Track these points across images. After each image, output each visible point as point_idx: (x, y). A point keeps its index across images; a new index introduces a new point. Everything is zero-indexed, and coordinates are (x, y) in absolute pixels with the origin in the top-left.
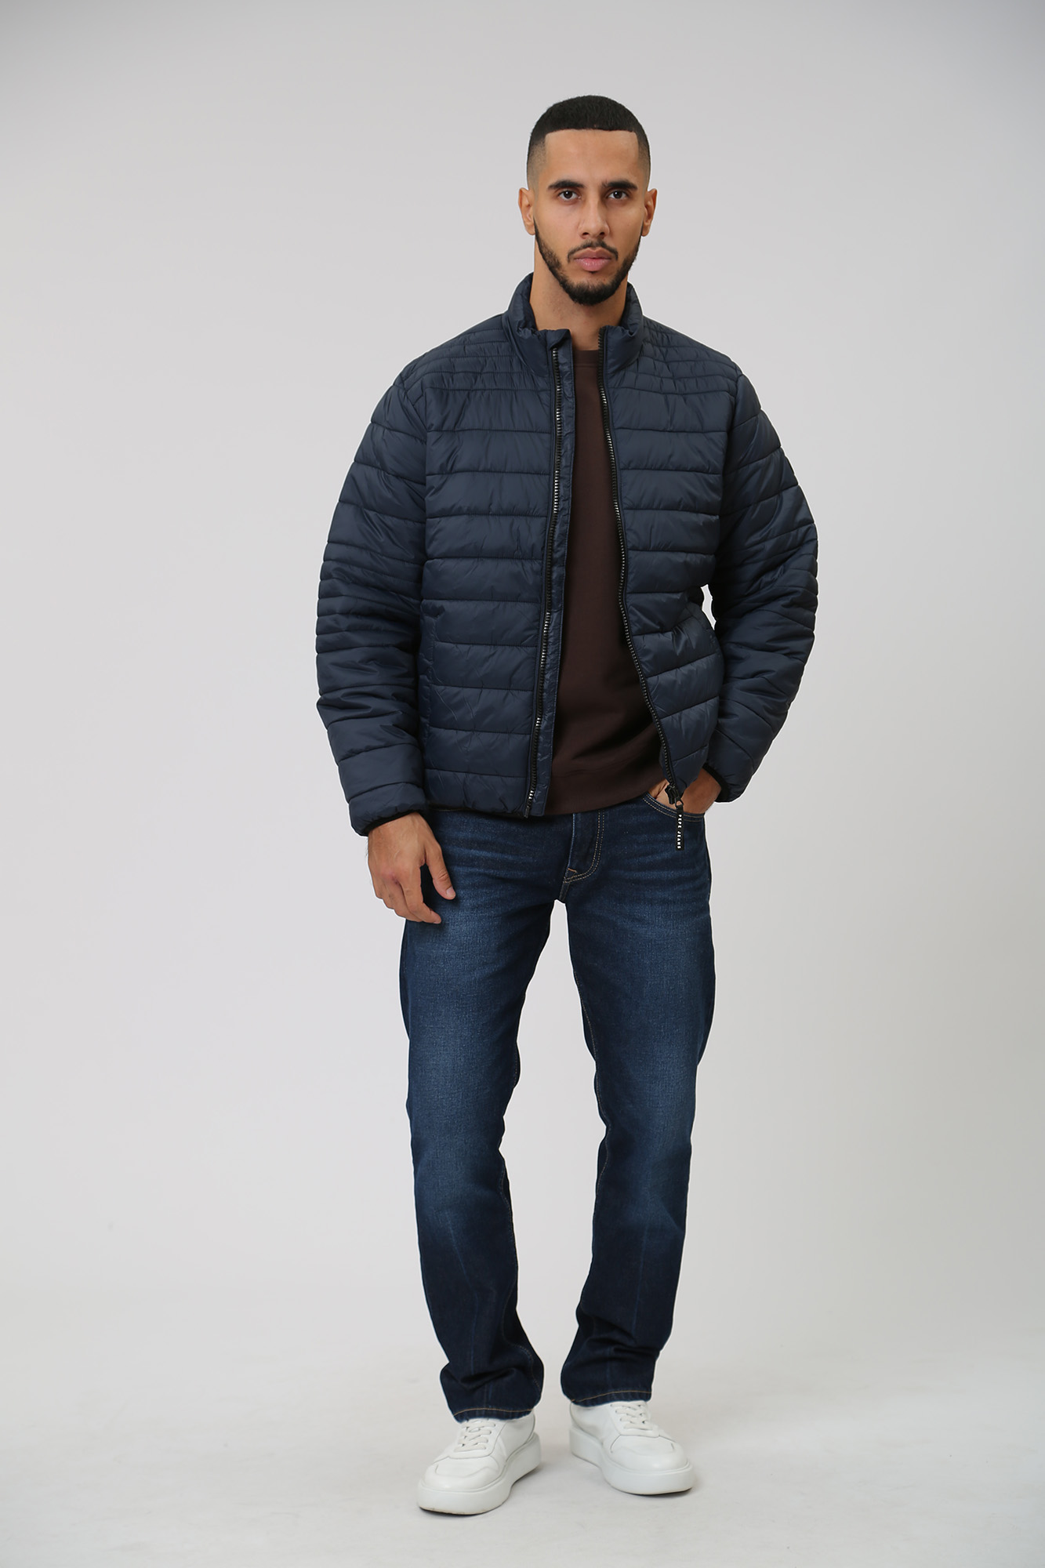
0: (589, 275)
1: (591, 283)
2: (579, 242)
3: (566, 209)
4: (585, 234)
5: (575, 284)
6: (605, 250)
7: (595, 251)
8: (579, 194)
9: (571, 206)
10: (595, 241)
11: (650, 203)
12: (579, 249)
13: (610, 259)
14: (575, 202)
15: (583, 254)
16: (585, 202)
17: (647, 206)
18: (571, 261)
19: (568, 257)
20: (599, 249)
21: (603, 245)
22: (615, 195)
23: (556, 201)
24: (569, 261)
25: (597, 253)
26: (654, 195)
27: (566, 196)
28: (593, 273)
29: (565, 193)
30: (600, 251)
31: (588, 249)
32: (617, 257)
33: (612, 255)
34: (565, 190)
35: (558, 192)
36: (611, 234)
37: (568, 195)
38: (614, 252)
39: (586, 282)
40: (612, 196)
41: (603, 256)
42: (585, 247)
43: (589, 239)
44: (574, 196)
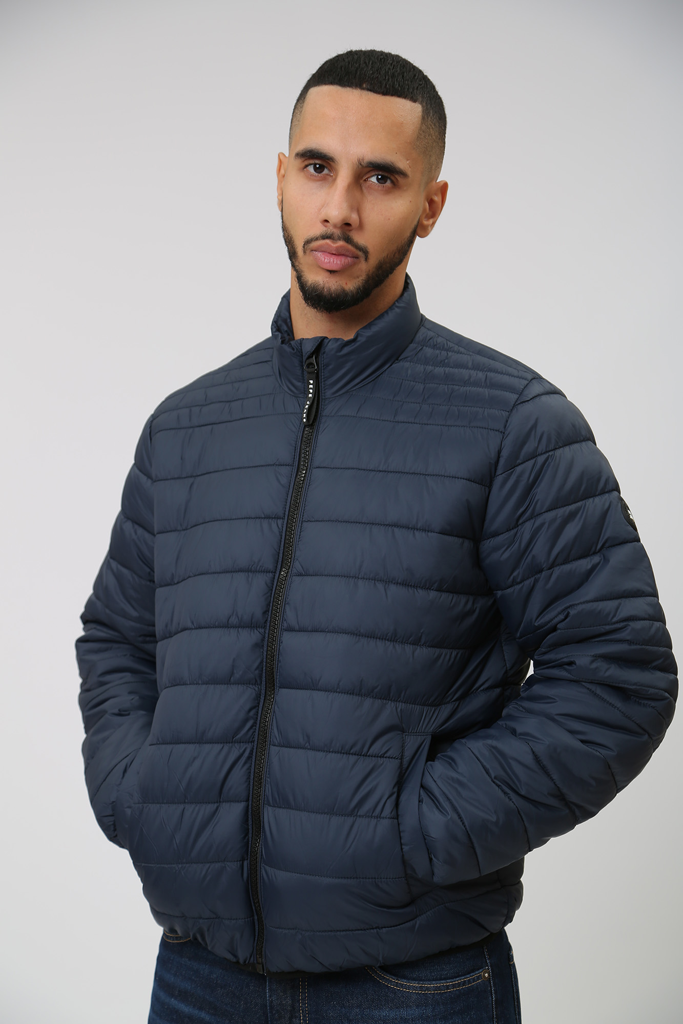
0: (327, 274)
1: (327, 285)
2: (319, 229)
3: (313, 186)
4: (326, 221)
5: (310, 282)
6: (350, 247)
7: (335, 245)
8: (331, 169)
9: (320, 182)
10: (337, 232)
11: (437, 199)
12: (317, 239)
13: (357, 257)
14: (324, 179)
15: (321, 246)
16: (335, 180)
17: (431, 202)
18: (308, 252)
19: (304, 247)
20: (341, 243)
21: (348, 240)
22: (378, 179)
23: (302, 174)
24: (305, 252)
25: (337, 248)
26: (444, 188)
27: (316, 169)
28: (331, 272)
29: (315, 165)
30: (341, 247)
31: (328, 241)
32: (366, 259)
33: (360, 254)
34: (317, 162)
35: (306, 163)
36: (361, 226)
37: (319, 169)
38: (365, 252)
39: (321, 283)
40: (374, 179)
41: (347, 253)
42: (324, 237)
43: (330, 229)
44: (326, 171)
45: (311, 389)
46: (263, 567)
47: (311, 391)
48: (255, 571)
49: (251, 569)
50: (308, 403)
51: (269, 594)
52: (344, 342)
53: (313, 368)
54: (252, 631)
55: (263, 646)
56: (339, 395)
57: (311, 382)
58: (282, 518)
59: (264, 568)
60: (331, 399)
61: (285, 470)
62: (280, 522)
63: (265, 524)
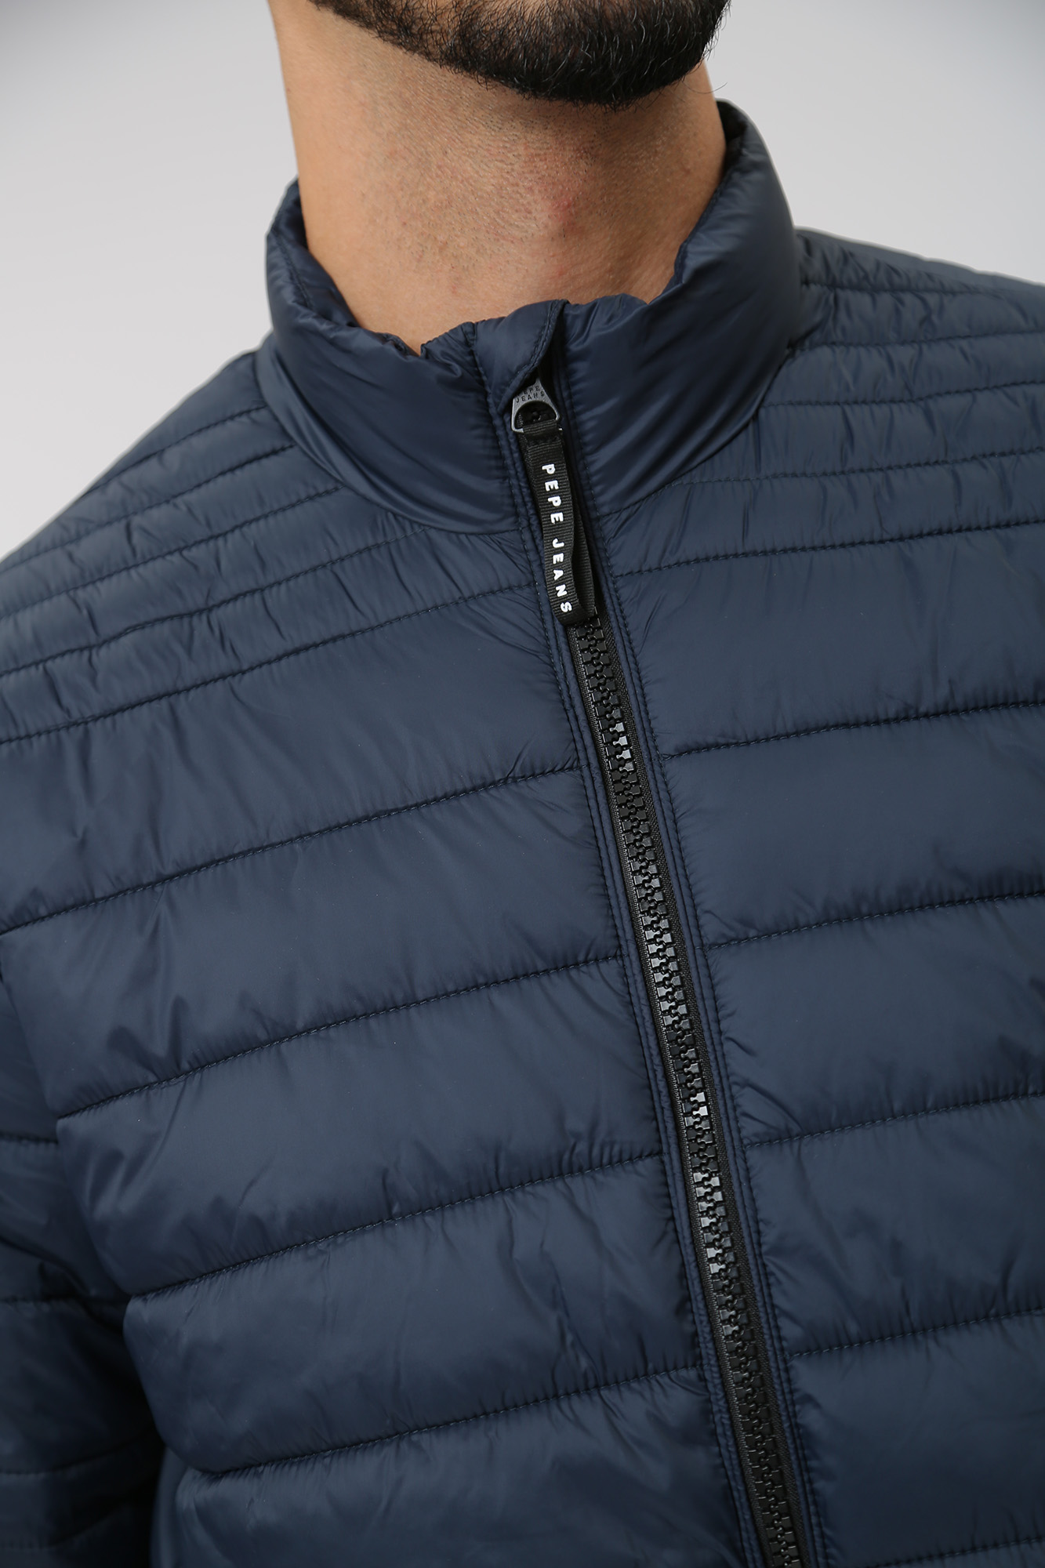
45: (553, 493)
46: (612, 1144)
47: (556, 501)
48: (591, 1167)
49: (570, 1163)
50: (556, 544)
51: (671, 1236)
52: (644, 306)
53: (550, 418)
54: (653, 1382)
55: (714, 1433)
56: (649, 495)
57: (550, 469)
58: (615, 957)
59: (616, 1149)
60: (624, 515)
61: (559, 789)
62: (610, 968)
63: (559, 986)
